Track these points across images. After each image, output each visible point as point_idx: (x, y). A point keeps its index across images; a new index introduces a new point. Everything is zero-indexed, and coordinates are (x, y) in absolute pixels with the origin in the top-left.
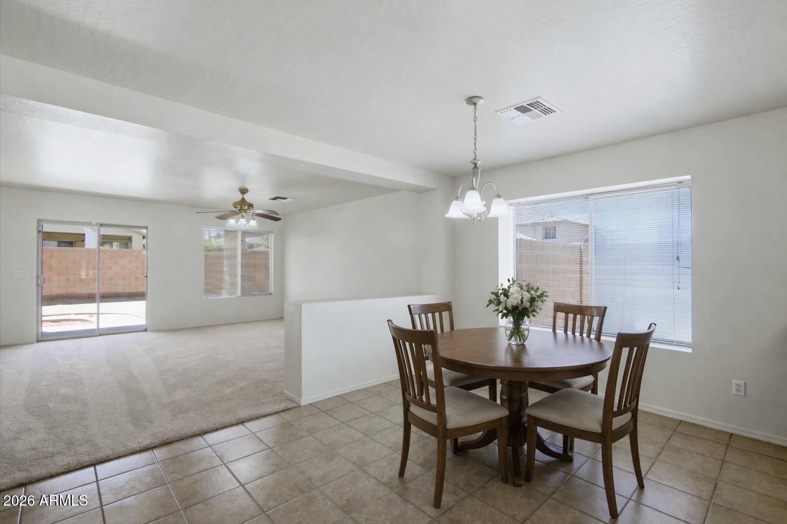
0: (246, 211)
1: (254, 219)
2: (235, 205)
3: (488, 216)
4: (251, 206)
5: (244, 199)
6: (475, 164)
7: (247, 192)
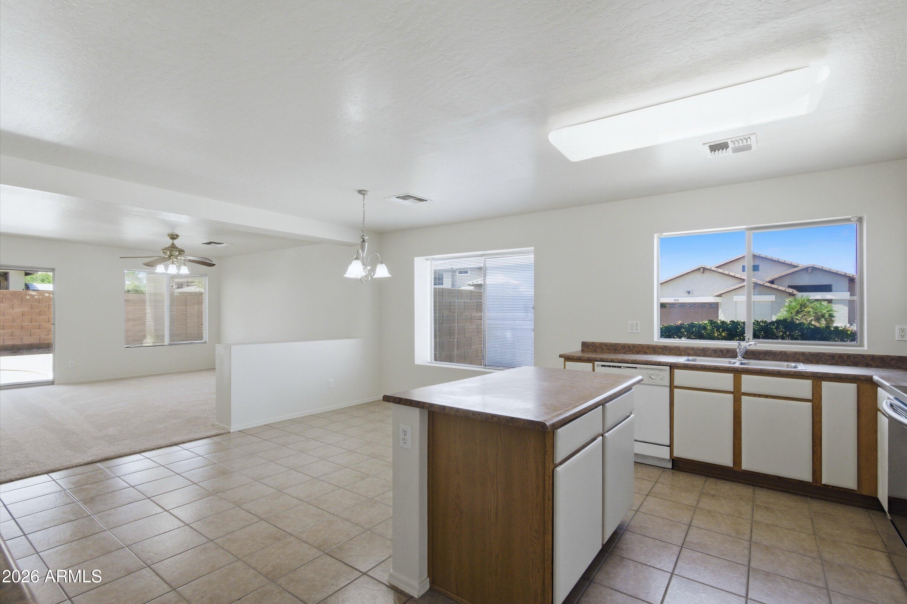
0: (176, 257)
1: (185, 265)
2: (165, 250)
3: (374, 277)
4: (181, 252)
5: (173, 244)
6: (364, 239)
7: (177, 238)
